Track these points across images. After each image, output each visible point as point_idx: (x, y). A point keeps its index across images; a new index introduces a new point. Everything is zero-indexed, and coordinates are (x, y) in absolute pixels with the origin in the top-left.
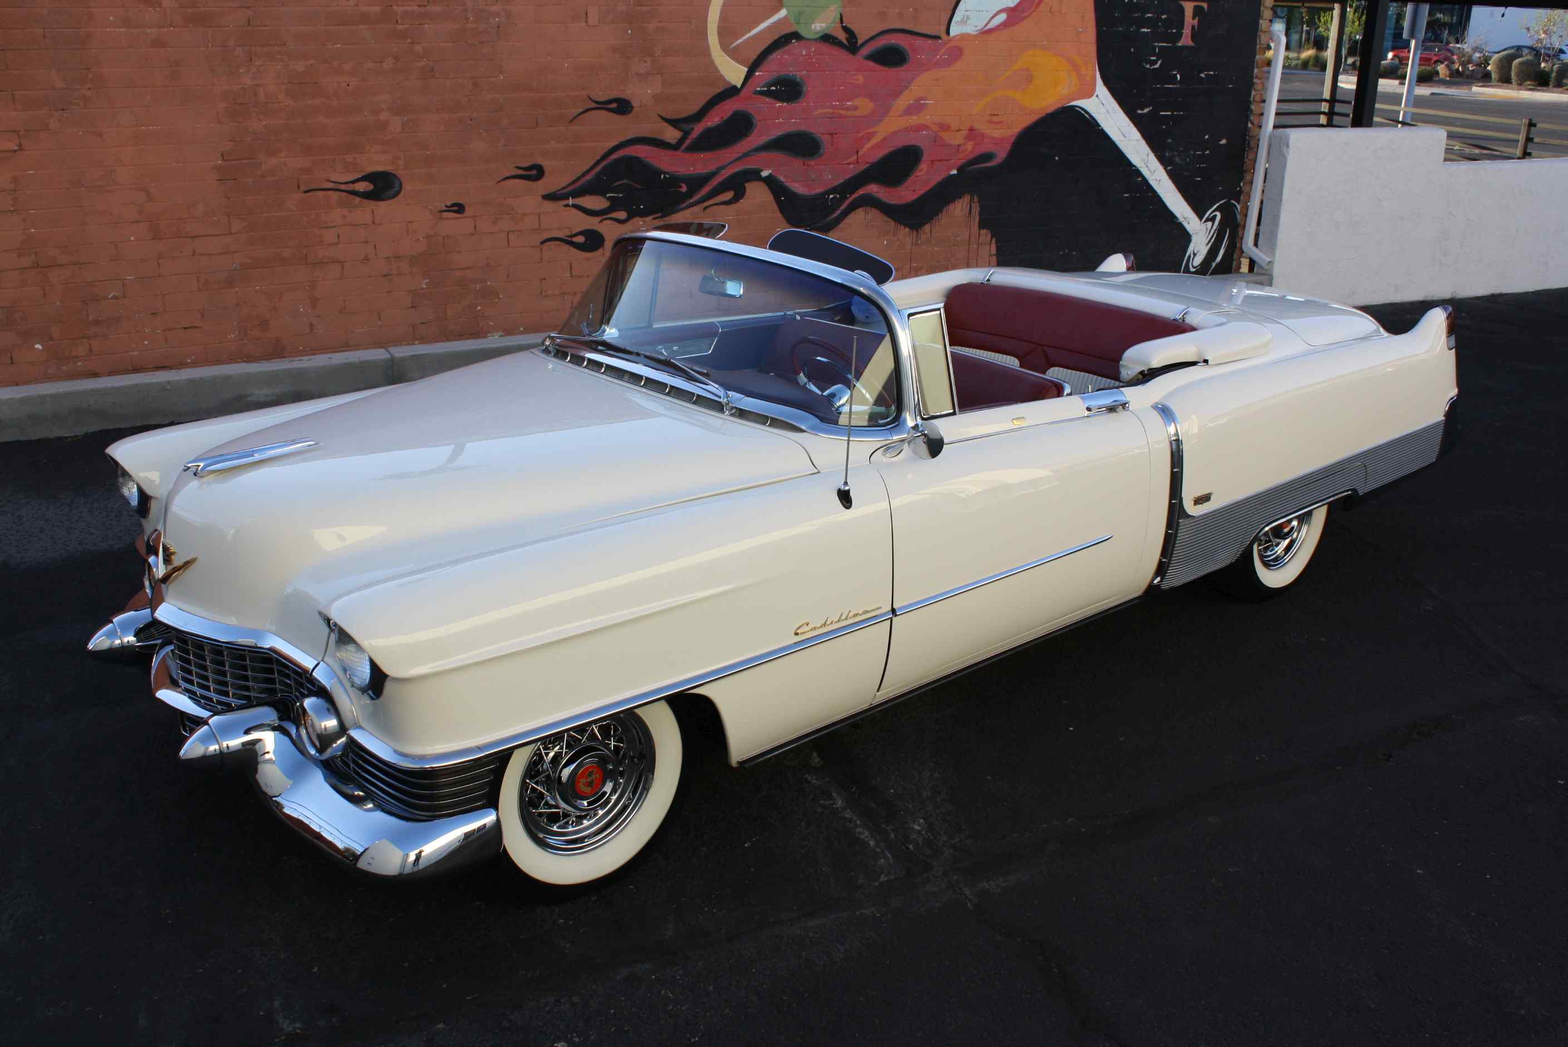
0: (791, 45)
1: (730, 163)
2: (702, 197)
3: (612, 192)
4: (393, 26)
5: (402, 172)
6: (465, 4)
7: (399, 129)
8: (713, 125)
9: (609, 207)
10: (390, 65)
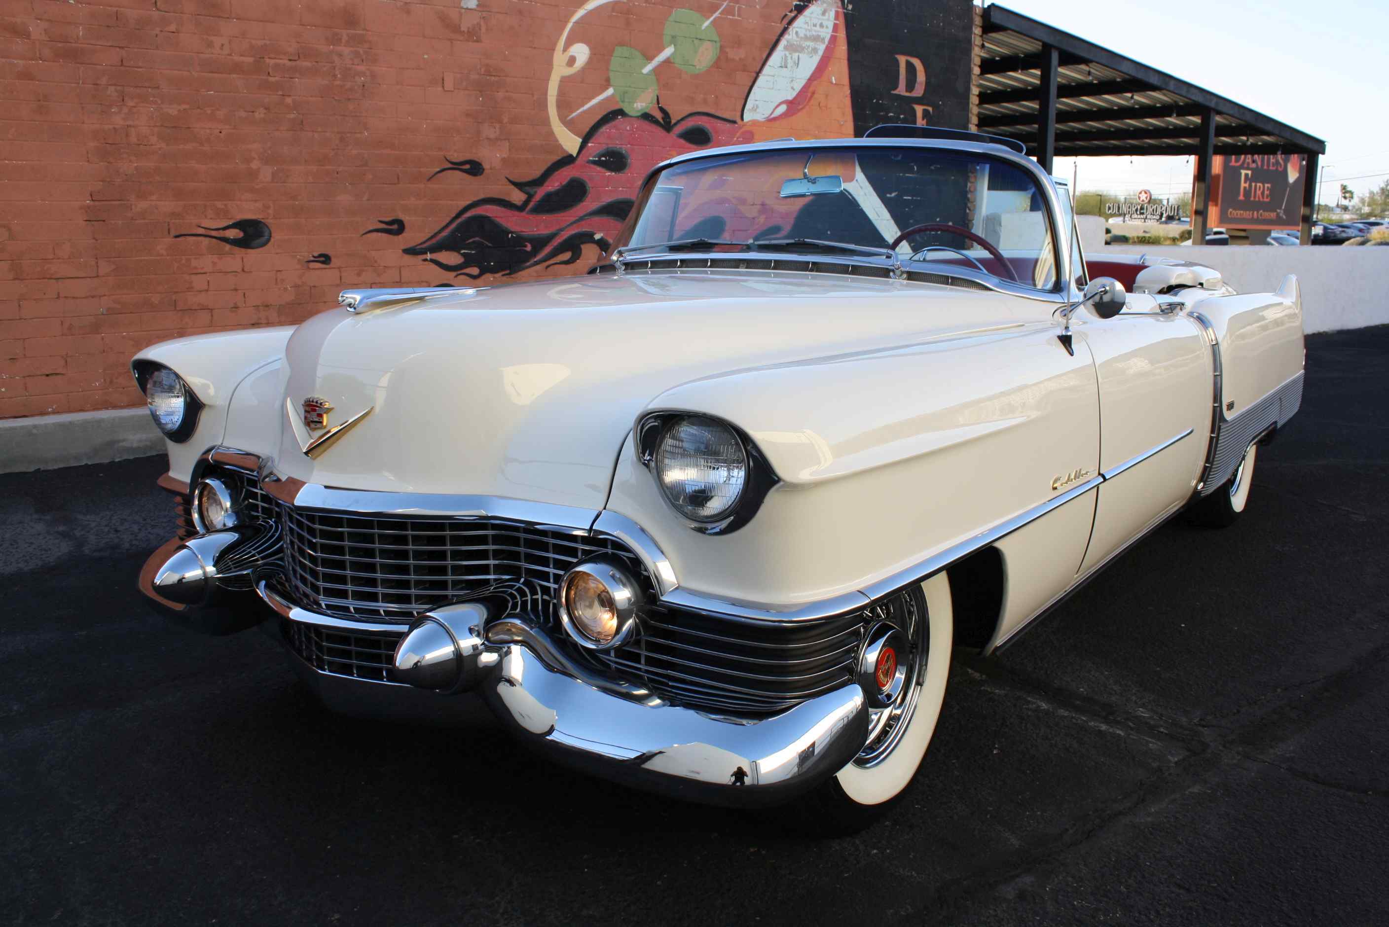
0: (618, 120)
1: (568, 226)
2: (543, 258)
3: (464, 250)
4: (264, 77)
5: (271, 221)
6: (333, 62)
7: (269, 179)
8: (553, 190)
9: (464, 263)
10: (262, 116)
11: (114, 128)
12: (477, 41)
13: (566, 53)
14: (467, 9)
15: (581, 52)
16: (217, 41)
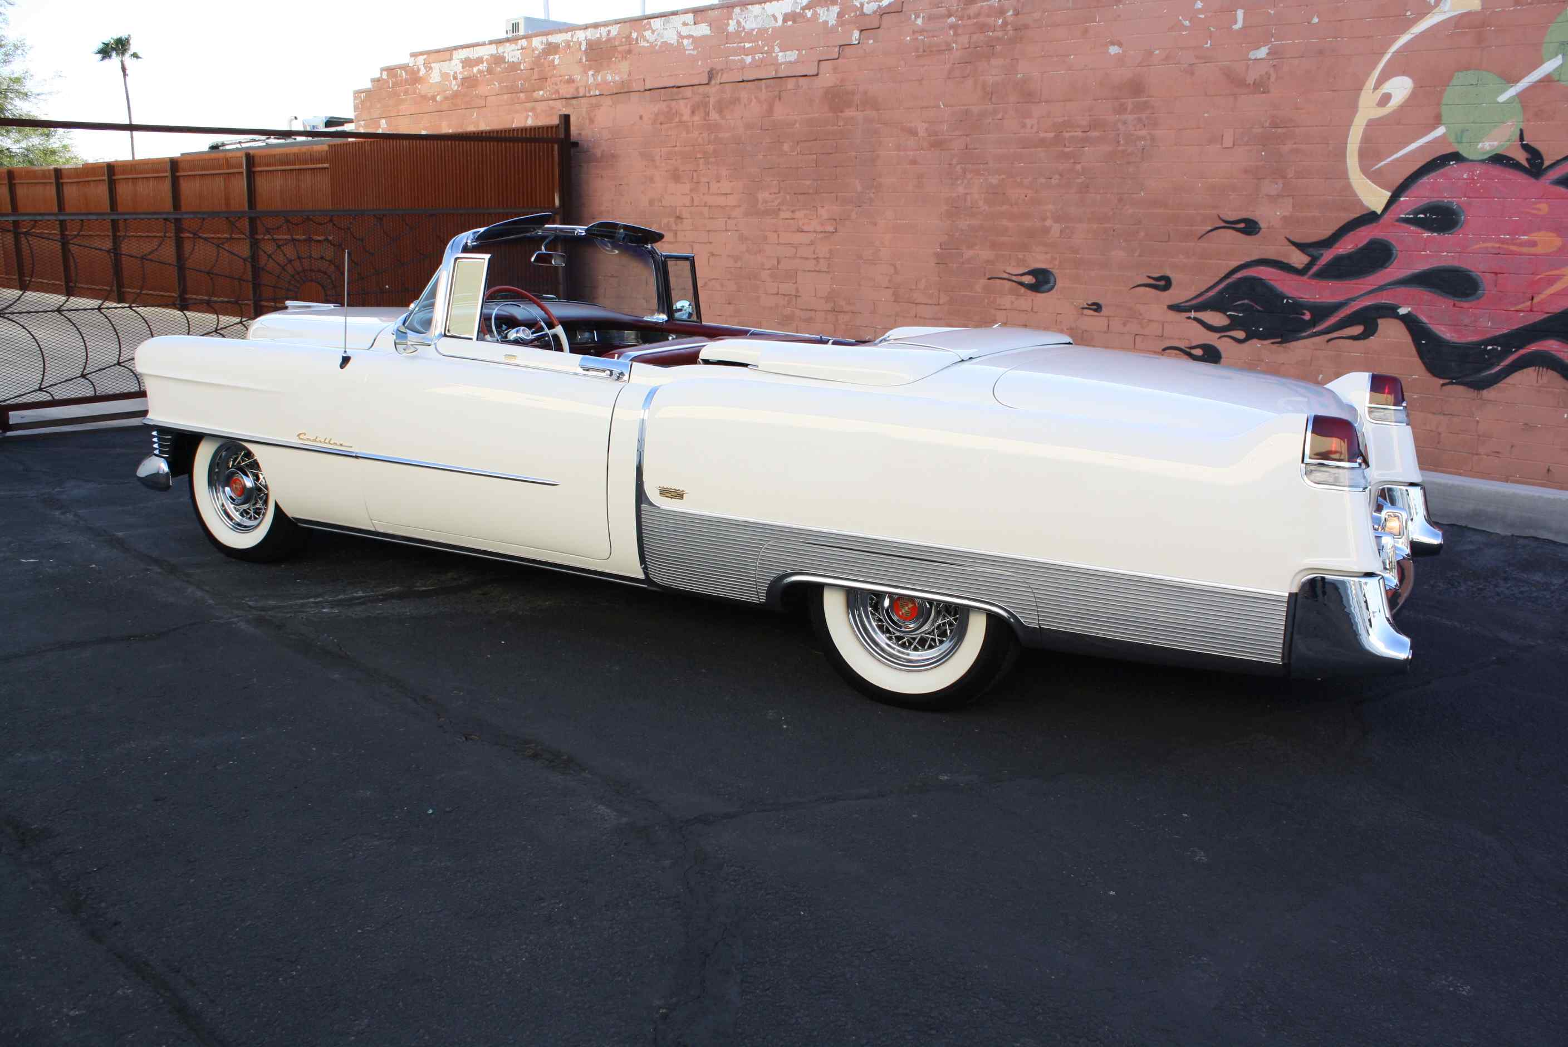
0: (1449, 167)
1: (1362, 295)
2: (1324, 329)
3: (1230, 311)
4: (1061, 149)
5: (1058, 271)
6: (1118, 130)
7: (1058, 235)
8: (1345, 253)
9: (1229, 325)
10: (1057, 181)
11: (958, 196)
12: (1264, 92)
13: (1377, 91)
14: (1255, 59)
15: (1400, 88)
16: (1029, 122)
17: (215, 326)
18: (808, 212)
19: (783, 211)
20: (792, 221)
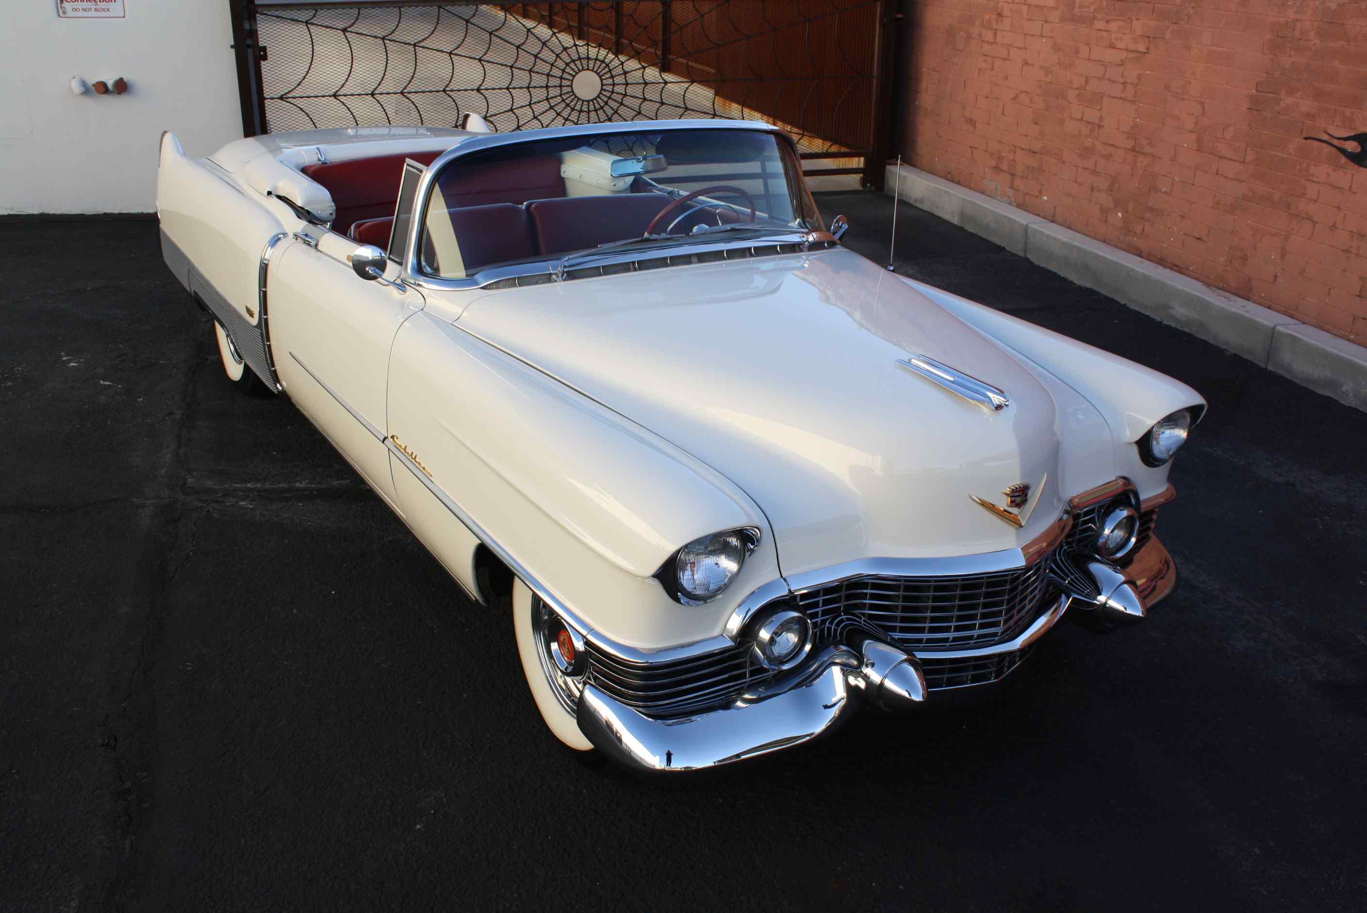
11: (1287, 22)
17: (485, 113)
18: (1122, 24)
19: (1098, 20)
20: (1105, 34)
